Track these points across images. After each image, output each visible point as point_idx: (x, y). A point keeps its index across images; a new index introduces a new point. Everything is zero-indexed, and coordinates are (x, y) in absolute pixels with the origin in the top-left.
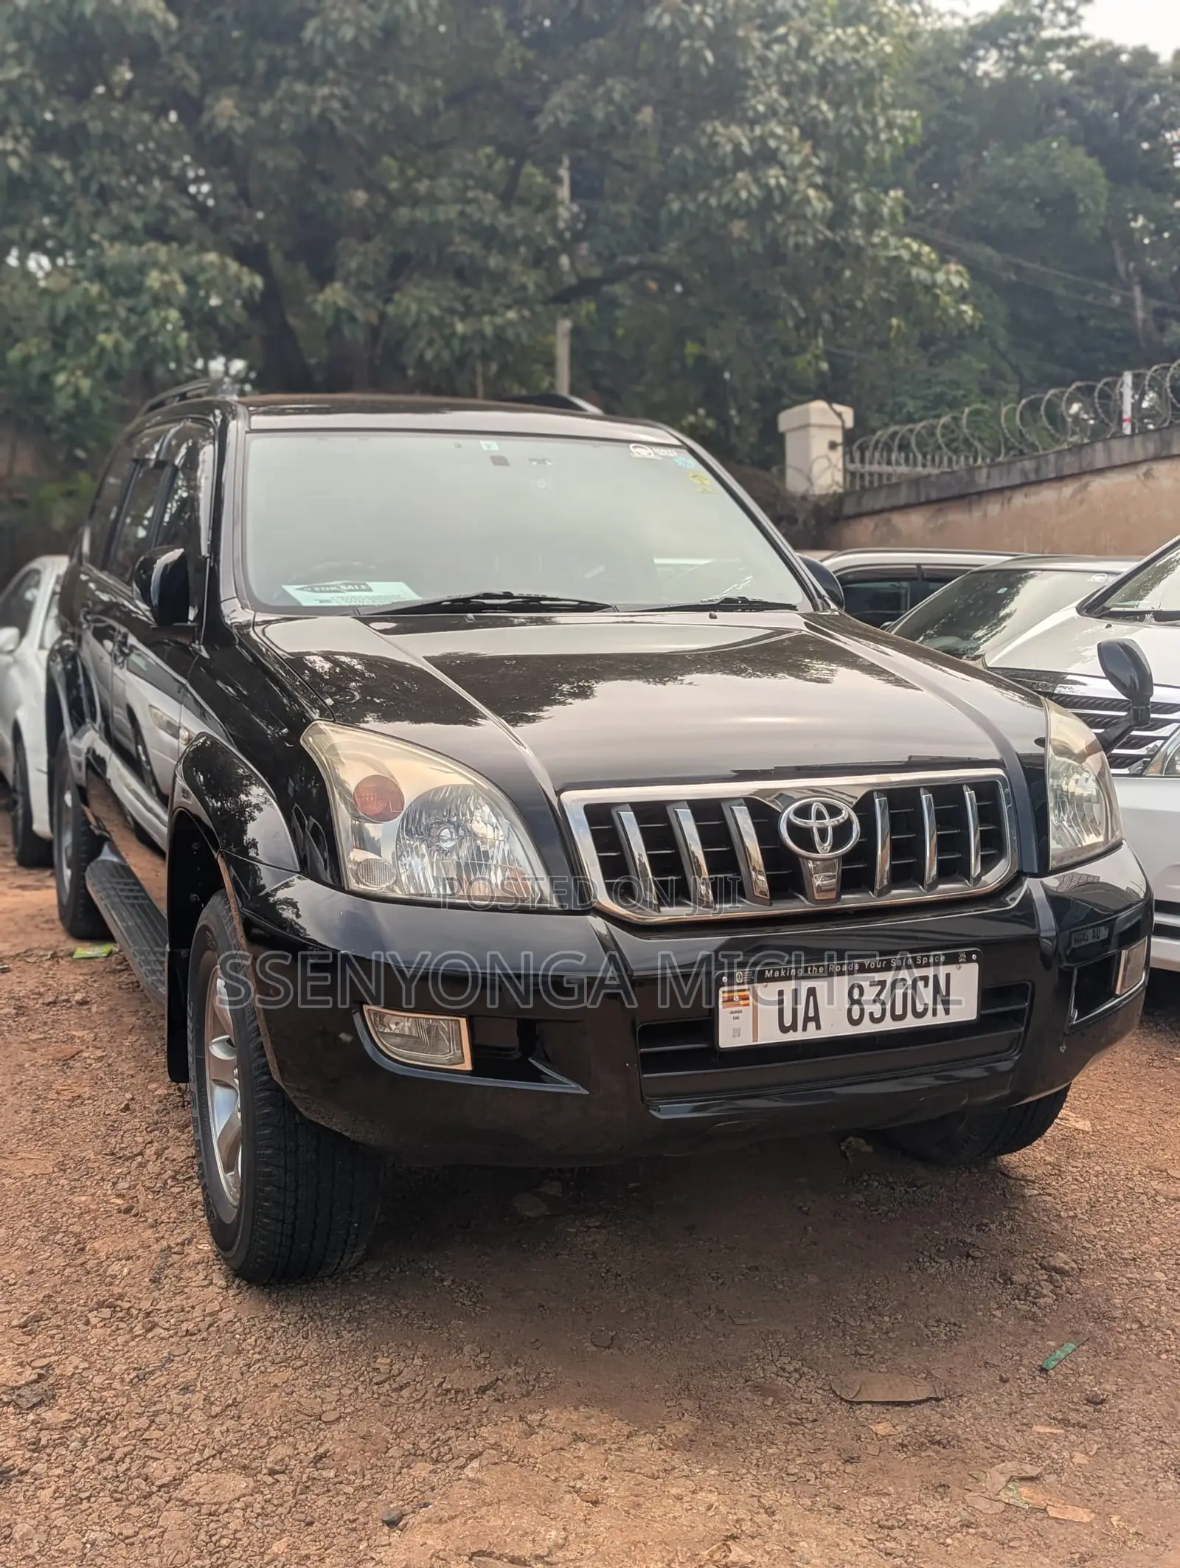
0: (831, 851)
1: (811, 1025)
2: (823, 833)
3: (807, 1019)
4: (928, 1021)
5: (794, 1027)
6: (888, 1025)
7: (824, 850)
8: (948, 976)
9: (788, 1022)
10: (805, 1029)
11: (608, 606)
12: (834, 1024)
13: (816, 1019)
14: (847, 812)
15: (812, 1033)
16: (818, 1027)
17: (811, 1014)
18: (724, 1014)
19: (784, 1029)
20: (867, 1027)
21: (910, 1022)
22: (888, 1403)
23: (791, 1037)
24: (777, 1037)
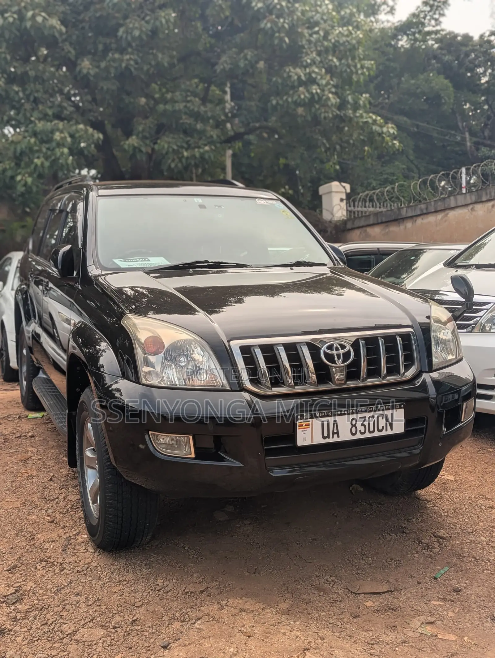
0: (342, 363)
1: (336, 436)
2: (338, 356)
3: (334, 433)
4: (384, 433)
5: (328, 437)
6: (367, 435)
7: (339, 363)
9: (326, 435)
10: (333, 437)
11: (248, 265)
12: (345, 436)
13: (337, 433)
14: (348, 347)
15: (336, 439)
16: (338, 436)
17: (335, 431)
18: (299, 432)
19: (324, 438)
20: (359, 436)
21: (376, 434)
22: (371, 593)
23: (327, 441)
24: (321, 441)
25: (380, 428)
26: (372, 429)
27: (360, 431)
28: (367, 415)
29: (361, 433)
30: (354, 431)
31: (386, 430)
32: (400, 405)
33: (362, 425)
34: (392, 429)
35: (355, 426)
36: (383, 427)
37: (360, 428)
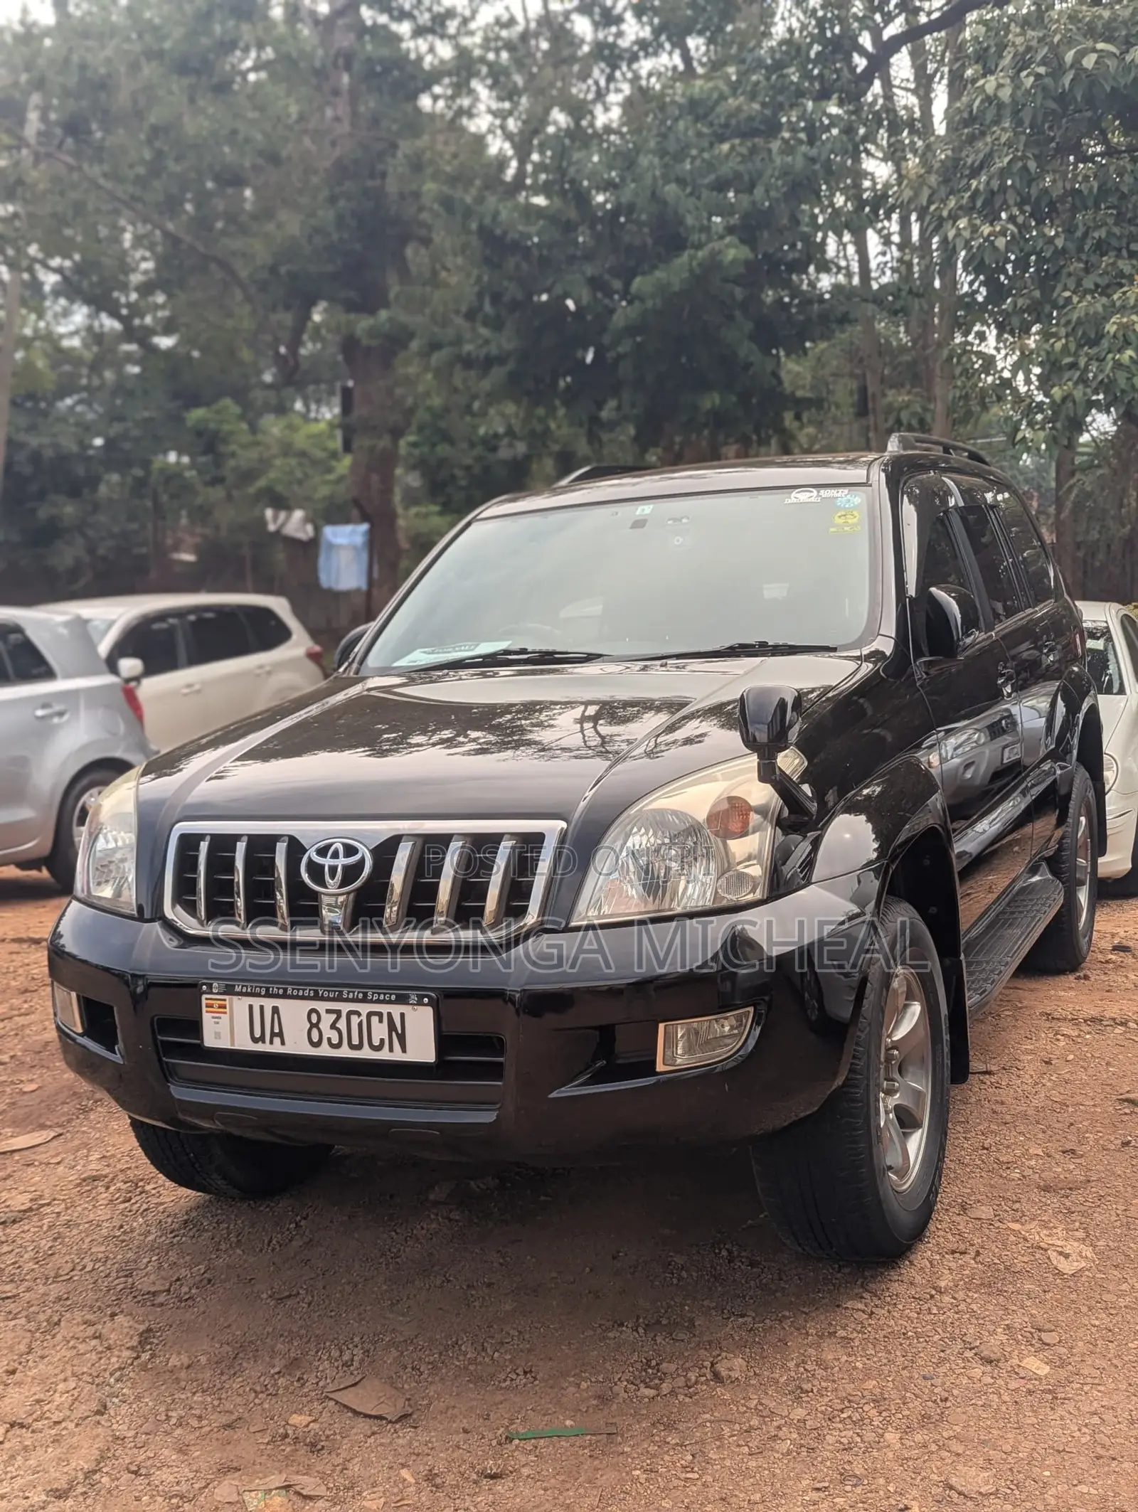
0: (340, 887)
1: (277, 1040)
2: (333, 870)
3: (273, 1035)
4: (384, 1055)
5: (262, 1039)
6: (345, 1052)
7: (332, 884)
8: (402, 1015)
9: (258, 1034)
10: (271, 1042)
12: (296, 1044)
13: (280, 1035)
14: (365, 853)
15: (276, 1048)
16: (283, 1043)
17: (277, 1030)
18: (207, 1018)
19: (255, 1040)
20: (325, 1051)
21: (366, 1053)
23: (259, 1047)
24: (247, 1045)
25: (376, 1042)
26: (355, 1041)
27: (329, 1039)
28: (345, 1007)
29: (332, 1045)
30: (315, 1038)
31: (391, 1050)
32: (421, 997)
33: (333, 1026)
34: (404, 1050)
35: (316, 1025)
36: (382, 1041)
37: (328, 1033)
